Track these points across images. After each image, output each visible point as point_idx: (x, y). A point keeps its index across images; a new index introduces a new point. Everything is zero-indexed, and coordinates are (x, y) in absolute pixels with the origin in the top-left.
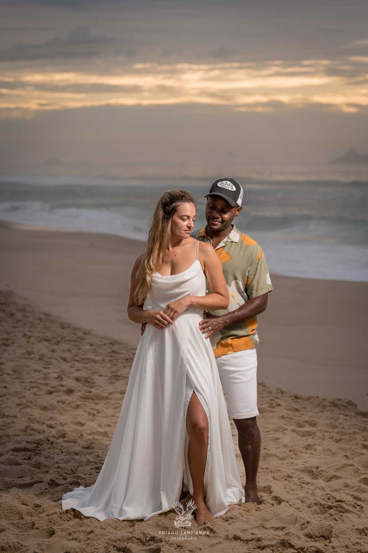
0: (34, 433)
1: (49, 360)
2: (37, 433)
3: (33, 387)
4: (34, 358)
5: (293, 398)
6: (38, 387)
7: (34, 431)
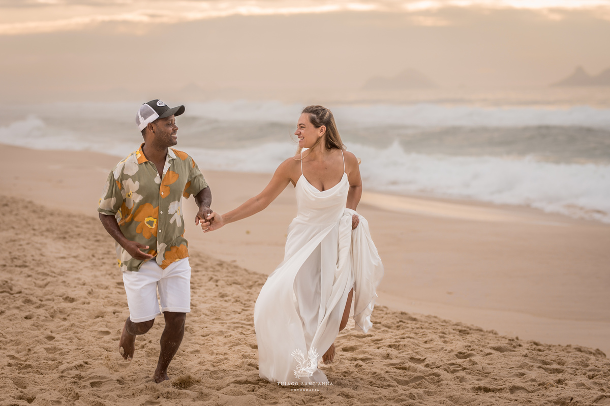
0: (252, 368)
1: (246, 302)
2: (255, 369)
3: (238, 327)
4: (230, 300)
5: (532, 344)
6: (242, 327)
7: (252, 366)
